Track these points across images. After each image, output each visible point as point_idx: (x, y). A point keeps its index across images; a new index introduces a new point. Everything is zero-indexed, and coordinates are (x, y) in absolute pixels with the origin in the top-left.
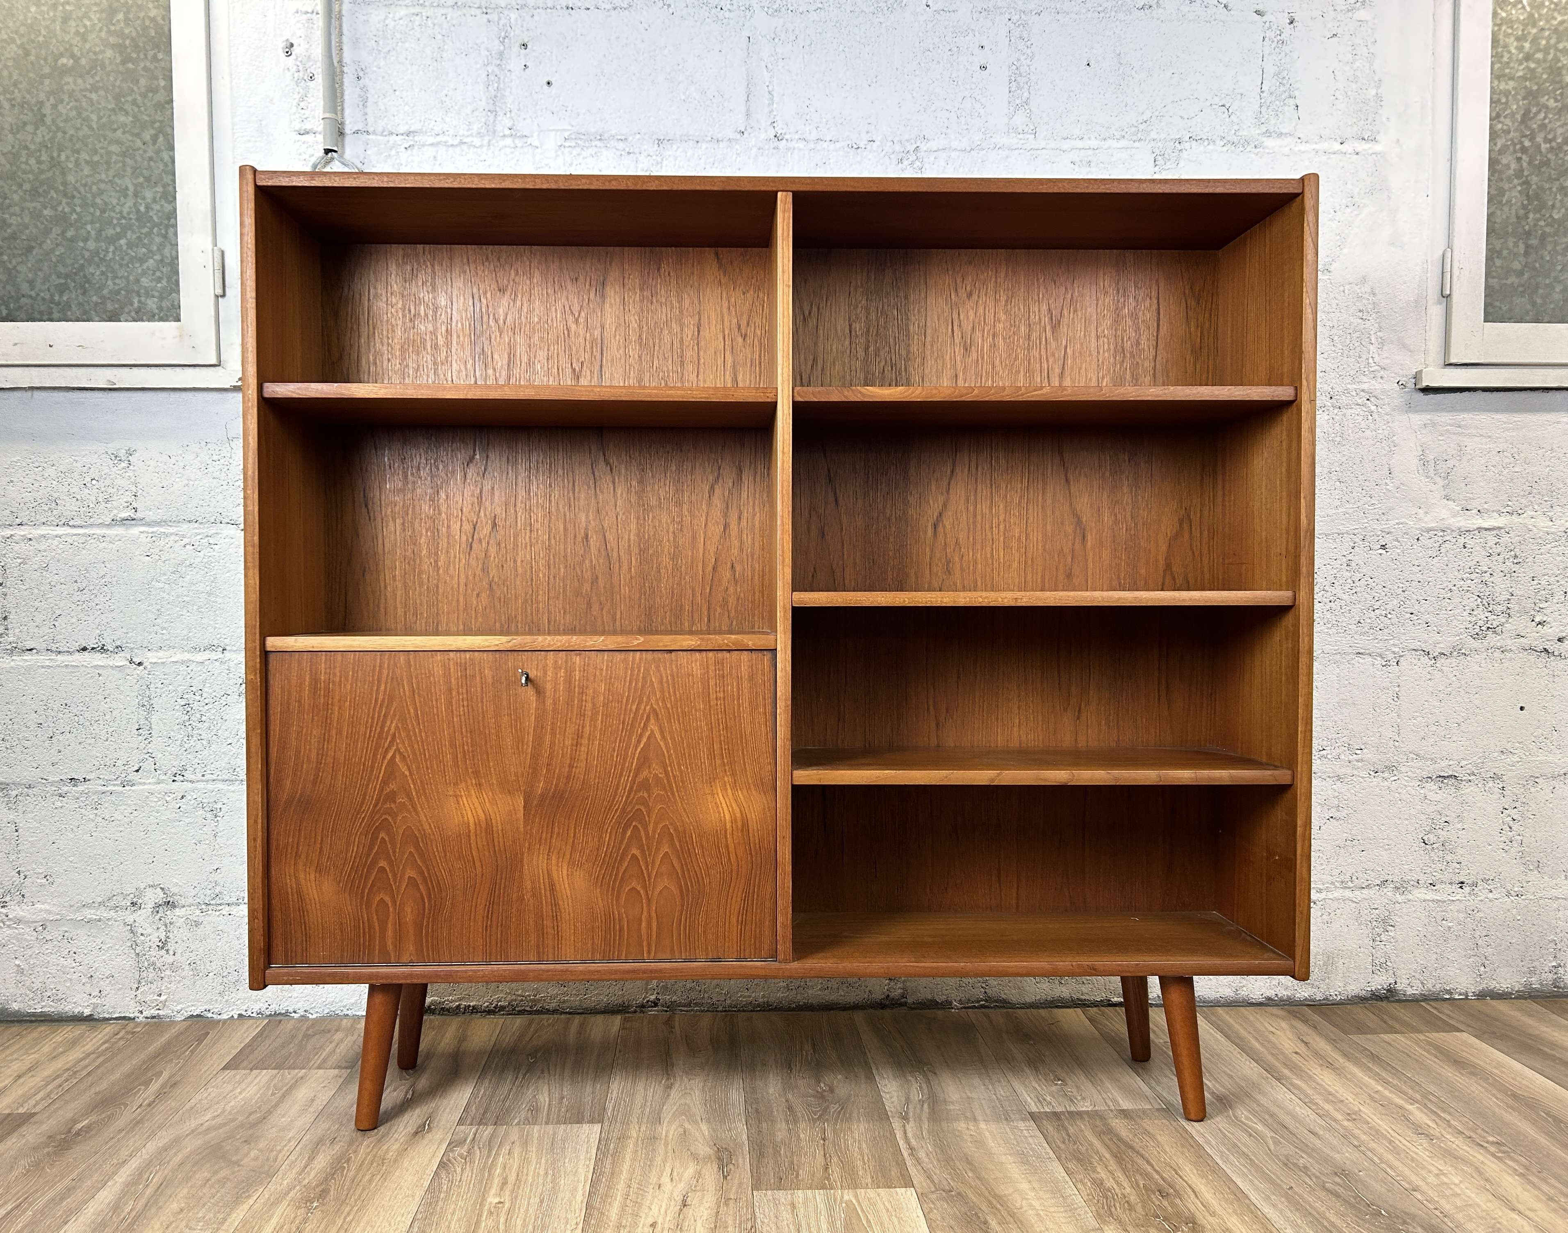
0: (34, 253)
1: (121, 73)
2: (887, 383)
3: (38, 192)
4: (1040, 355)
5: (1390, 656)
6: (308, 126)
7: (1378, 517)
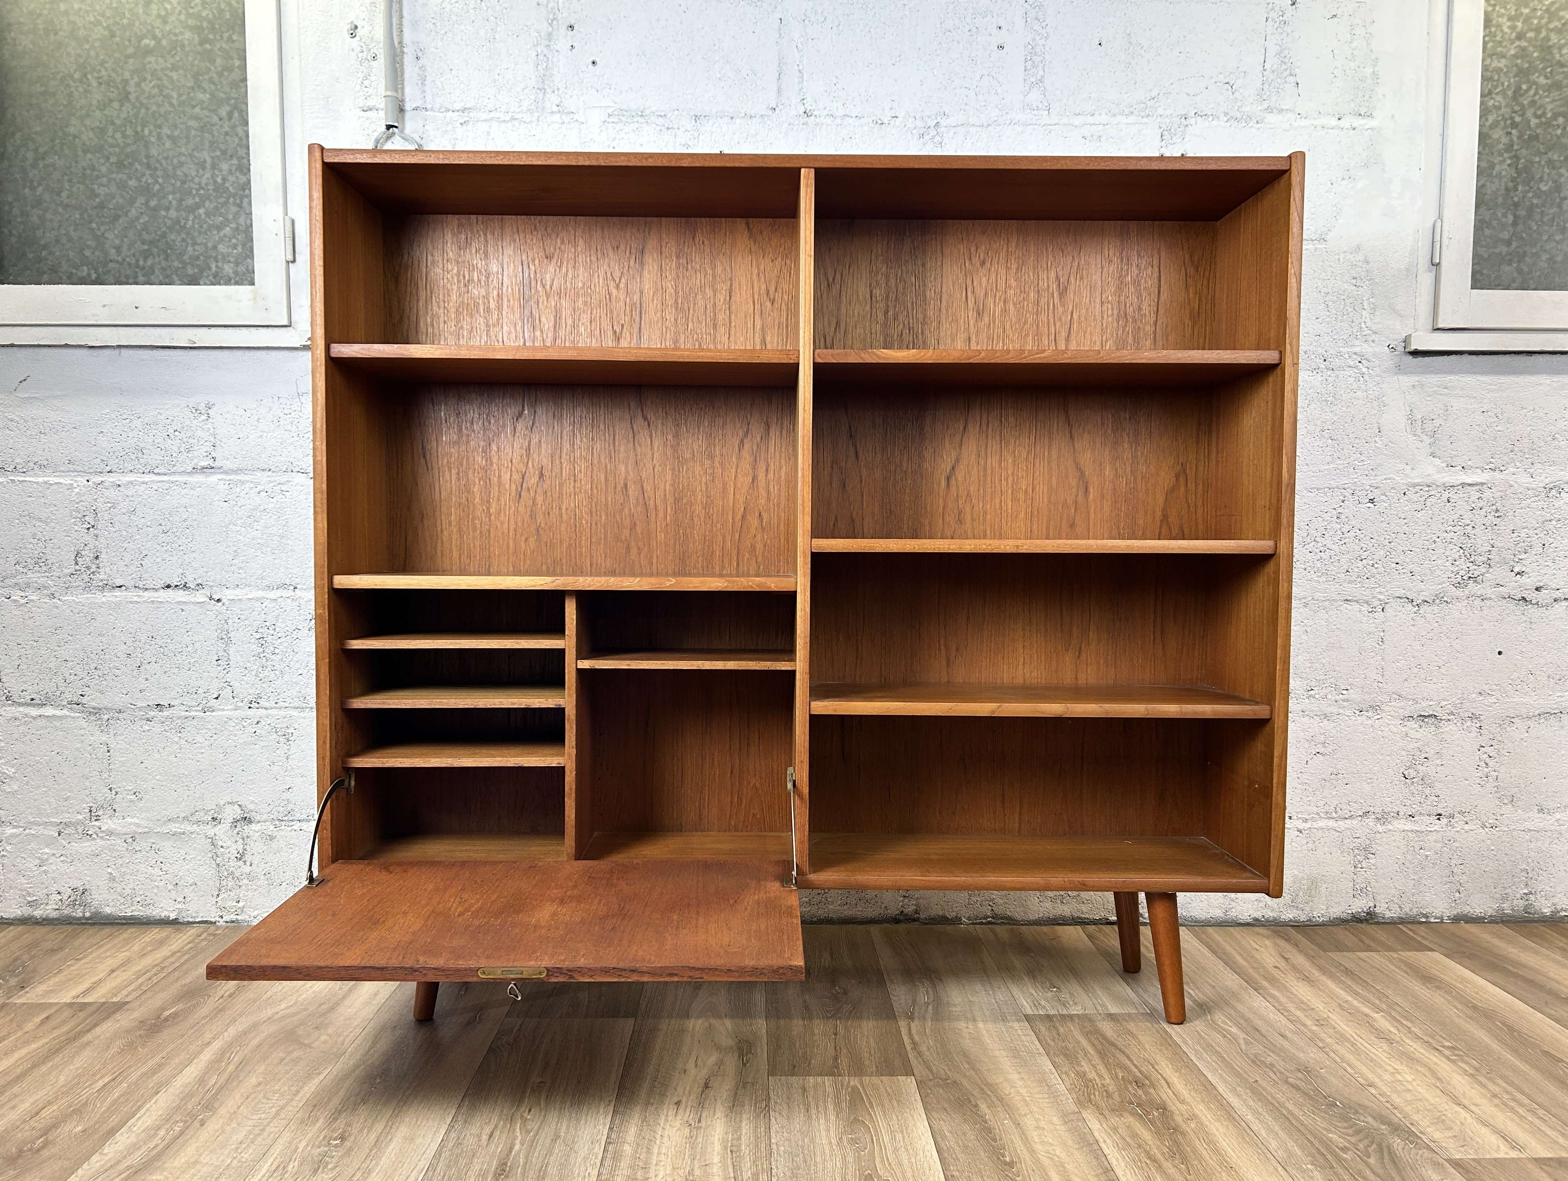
0: (121, 221)
1: (199, 53)
2: (905, 346)
3: (124, 165)
4: (1048, 320)
5: (1376, 603)
6: (371, 103)
7: (1367, 472)
